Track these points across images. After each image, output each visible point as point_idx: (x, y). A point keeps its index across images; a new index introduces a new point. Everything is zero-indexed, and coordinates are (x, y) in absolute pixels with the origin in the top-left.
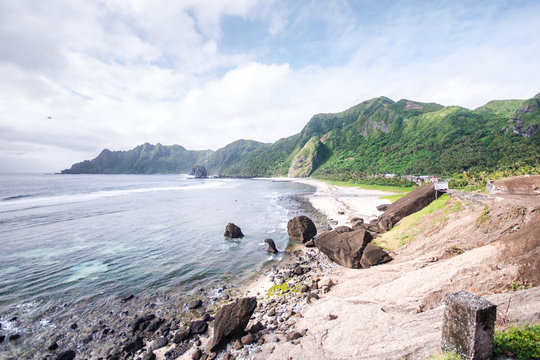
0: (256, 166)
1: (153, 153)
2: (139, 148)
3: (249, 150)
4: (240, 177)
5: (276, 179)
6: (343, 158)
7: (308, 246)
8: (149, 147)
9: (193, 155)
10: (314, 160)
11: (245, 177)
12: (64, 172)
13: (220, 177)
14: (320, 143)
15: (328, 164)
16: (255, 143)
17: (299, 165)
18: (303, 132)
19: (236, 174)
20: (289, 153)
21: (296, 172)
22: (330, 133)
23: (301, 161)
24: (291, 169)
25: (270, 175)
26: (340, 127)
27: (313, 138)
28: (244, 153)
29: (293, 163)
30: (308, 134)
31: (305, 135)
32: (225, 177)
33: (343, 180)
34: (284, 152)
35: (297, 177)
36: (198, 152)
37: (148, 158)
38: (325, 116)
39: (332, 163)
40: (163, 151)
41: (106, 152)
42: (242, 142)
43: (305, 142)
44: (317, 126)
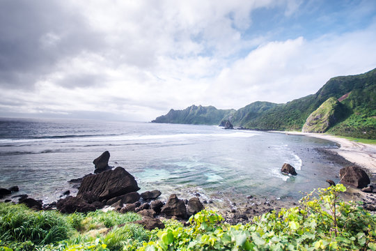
0: (271, 122)
1: (196, 111)
2: (190, 108)
3: (264, 109)
4: (258, 130)
5: (290, 132)
6: (366, 117)
7: (365, 191)
8: (194, 107)
9: (222, 113)
10: (330, 118)
11: (262, 130)
12: (153, 122)
13: (242, 129)
14: (338, 103)
15: (347, 122)
16: (269, 104)
17: (315, 122)
18: (318, 94)
19: (254, 127)
20: (303, 112)
21: (310, 128)
22: (350, 93)
23: (317, 119)
24: (305, 125)
25: (284, 129)
26: (362, 88)
27: (331, 99)
28: (260, 112)
29: (308, 120)
30: (323, 95)
31: (320, 96)
32: (245, 129)
33: (369, 138)
34: (298, 111)
35: (311, 132)
36: (225, 111)
37: (193, 114)
38: (344, 78)
39: (352, 121)
40: (203, 110)
41: (172, 110)
42: (258, 103)
43: (321, 102)
44: (335, 87)
